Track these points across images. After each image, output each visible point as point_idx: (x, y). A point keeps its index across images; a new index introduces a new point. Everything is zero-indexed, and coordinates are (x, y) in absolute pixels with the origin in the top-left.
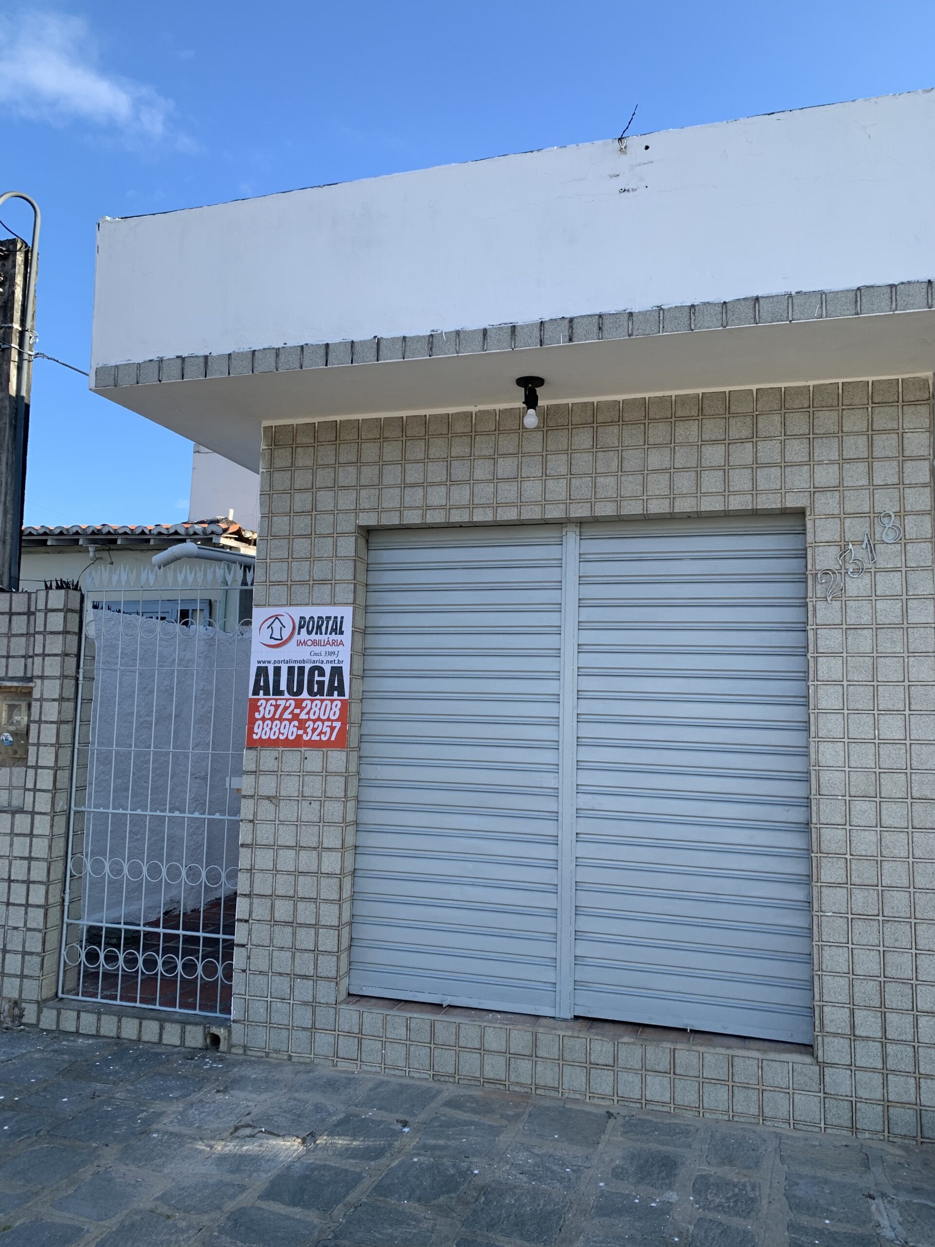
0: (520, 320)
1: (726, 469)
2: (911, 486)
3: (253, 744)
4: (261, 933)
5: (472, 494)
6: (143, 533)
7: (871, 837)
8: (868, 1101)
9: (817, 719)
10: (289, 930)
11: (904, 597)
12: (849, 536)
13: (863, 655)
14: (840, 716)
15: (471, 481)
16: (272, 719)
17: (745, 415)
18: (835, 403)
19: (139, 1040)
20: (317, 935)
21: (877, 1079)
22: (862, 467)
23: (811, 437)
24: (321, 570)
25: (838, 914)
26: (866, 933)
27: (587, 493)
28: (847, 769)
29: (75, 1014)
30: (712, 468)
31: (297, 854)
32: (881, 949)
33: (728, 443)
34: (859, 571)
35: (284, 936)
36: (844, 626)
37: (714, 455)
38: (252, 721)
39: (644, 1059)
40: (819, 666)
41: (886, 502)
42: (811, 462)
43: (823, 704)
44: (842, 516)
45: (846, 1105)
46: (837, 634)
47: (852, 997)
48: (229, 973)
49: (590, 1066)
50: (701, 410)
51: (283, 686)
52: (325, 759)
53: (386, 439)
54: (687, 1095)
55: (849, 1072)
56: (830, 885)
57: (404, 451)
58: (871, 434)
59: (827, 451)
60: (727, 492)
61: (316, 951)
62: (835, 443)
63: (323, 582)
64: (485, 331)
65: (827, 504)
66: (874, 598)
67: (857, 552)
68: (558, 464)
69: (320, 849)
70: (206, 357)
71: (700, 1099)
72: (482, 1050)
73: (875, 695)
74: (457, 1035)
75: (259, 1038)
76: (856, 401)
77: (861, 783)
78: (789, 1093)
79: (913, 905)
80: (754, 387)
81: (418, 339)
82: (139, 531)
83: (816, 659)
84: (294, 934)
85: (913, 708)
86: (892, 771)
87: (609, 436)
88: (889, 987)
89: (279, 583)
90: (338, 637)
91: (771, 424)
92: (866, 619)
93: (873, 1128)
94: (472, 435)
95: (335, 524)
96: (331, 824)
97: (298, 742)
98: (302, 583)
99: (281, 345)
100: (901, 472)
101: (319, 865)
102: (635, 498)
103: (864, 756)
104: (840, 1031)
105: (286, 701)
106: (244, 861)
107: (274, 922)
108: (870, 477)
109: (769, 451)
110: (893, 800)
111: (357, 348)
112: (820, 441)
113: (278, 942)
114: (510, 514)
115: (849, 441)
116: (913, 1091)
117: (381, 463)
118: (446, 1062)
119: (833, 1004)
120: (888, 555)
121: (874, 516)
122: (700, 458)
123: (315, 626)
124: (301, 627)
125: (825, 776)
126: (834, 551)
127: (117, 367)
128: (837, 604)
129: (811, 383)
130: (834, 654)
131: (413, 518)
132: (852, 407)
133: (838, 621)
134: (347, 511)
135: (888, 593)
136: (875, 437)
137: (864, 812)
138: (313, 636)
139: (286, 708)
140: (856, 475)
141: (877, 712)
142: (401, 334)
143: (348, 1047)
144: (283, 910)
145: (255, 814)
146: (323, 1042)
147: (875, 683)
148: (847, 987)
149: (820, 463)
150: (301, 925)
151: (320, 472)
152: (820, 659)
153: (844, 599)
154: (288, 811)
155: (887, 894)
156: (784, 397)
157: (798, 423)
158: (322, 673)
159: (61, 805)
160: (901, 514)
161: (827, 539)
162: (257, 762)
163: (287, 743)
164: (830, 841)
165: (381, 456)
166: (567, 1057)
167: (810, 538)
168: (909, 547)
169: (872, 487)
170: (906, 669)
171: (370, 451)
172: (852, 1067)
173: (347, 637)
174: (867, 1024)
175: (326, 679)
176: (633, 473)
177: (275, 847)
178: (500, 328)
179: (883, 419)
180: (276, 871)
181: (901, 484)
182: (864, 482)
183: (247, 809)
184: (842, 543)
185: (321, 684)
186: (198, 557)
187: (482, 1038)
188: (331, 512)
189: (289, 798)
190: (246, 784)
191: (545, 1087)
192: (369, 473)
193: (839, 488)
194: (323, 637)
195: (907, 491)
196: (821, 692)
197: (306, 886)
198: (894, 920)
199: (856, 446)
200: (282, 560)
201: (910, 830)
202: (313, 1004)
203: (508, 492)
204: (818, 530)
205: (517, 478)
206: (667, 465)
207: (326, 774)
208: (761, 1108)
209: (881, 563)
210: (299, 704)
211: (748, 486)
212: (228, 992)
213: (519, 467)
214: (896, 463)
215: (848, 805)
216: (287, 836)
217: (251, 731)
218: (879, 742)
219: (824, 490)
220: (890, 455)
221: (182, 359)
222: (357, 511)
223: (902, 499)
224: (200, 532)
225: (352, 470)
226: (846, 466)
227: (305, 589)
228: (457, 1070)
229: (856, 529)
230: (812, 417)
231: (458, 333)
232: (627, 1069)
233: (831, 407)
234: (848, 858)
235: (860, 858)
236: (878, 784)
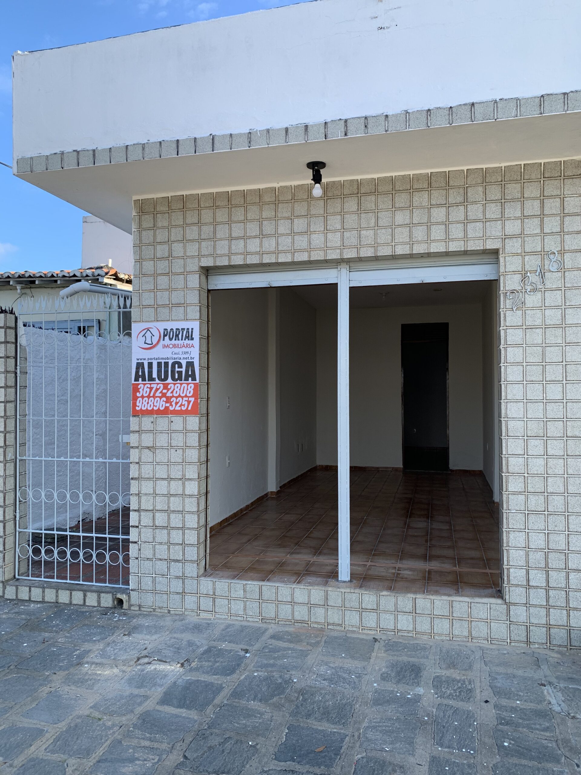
0: (310, 121)
1: (447, 224)
2: (569, 233)
3: (136, 414)
4: (147, 534)
5: (277, 244)
6: (53, 276)
7: (541, 462)
8: (537, 625)
9: (506, 387)
10: (165, 531)
11: (563, 307)
12: (527, 268)
13: (536, 345)
14: (521, 386)
15: (276, 235)
16: (149, 397)
17: (459, 187)
18: (519, 178)
19: (70, 603)
20: (184, 534)
21: (543, 612)
22: (537, 221)
23: (503, 202)
24: (176, 297)
25: (519, 511)
26: (537, 523)
27: (354, 241)
28: (525, 419)
29: (28, 589)
30: (438, 223)
31: (169, 483)
32: (546, 532)
33: (448, 206)
34: (535, 290)
35: (162, 536)
36: (524, 327)
37: (439, 214)
38: (135, 398)
39: (396, 605)
40: (508, 354)
41: (552, 244)
42: (503, 218)
43: (510, 378)
44: (523, 254)
45: (524, 628)
46: (520, 332)
47: (527, 562)
48: (127, 559)
49: (362, 610)
50: (430, 184)
51: (155, 375)
52: (185, 422)
53: (218, 207)
54: (424, 625)
55: (525, 608)
56: (514, 493)
57: (230, 215)
58: (542, 198)
59: (512, 211)
60: (448, 239)
61: (183, 544)
62: (519, 205)
63: (178, 305)
64: (287, 130)
65: (513, 246)
66: (543, 308)
67: (534, 278)
68: (335, 222)
69: (183, 479)
70: (94, 151)
71: (432, 628)
72: (293, 603)
73: (544, 371)
74: (277, 593)
75: (149, 600)
76: (533, 176)
77: (534, 428)
78: (487, 622)
79: (567, 504)
80: (465, 168)
81: (240, 135)
82: (50, 275)
83: (505, 349)
84: (169, 534)
85: (568, 379)
86: (554, 420)
87: (369, 202)
88: (551, 555)
89: (149, 306)
90: (190, 342)
91: (476, 193)
92: (538, 322)
93: (540, 641)
94: (276, 203)
95: (185, 266)
96: (190, 463)
97: (165, 412)
98: (164, 306)
99: (145, 141)
100: (562, 223)
101: (184, 490)
102: (387, 244)
103: (536, 411)
104: (520, 583)
105: (157, 384)
106: (134, 489)
107: (155, 527)
108: (542, 229)
109: (475, 211)
110: (554, 438)
111: (199, 142)
112: (508, 204)
113: (158, 539)
114: (303, 257)
115: (528, 204)
116: (565, 618)
117: (215, 223)
118: (270, 611)
119: (516, 567)
120: (553, 280)
121: (544, 254)
122: (430, 217)
123: (175, 335)
124: (165, 336)
125: (511, 424)
126: (518, 277)
127: (32, 158)
128: (519, 313)
129: (503, 165)
130: (517, 345)
131: (238, 260)
132: (530, 181)
133: (520, 324)
134: (193, 257)
135: (552, 305)
136: (545, 201)
137: (536, 446)
138: (173, 342)
139: (157, 390)
140: (532, 226)
141: (544, 382)
142: (229, 132)
143: (206, 604)
144: (160, 519)
145: (140, 458)
146: (190, 601)
147: (544, 364)
148: (524, 556)
149: (509, 219)
150: (173, 528)
151: (173, 230)
152: (508, 349)
153: (524, 309)
154: (161, 456)
155: (550, 498)
156: (485, 174)
157: (494, 193)
158: (180, 366)
159: (10, 456)
160: (562, 252)
161: (513, 269)
162: (140, 425)
163: (159, 412)
164: (514, 465)
165: (214, 218)
166: (347, 605)
167: (502, 269)
168: (567, 274)
169: (543, 234)
170: (564, 354)
171: (207, 216)
172: (527, 605)
173: (196, 342)
174: (537, 578)
175: (183, 370)
176: (385, 227)
177: (155, 479)
178: (297, 127)
179: (551, 188)
180: (155, 494)
181: (562, 232)
182: (538, 231)
183: (134, 455)
184: (523, 272)
185: (180, 373)
186: (90, 291)
187: (292, 595)
188: (182, 258)
189: (162, 448)
190: (133, 439)
191: (333, 624)
192: (207, 230)
193: (521, 235)
194: (180, 342)
195: (566, 236)
196: (509, 370)
197: (175, 504)
198: (555, 513)
199: (533, 207)
200: (150, 291)
201: (565, 457)
202: (183, 578)
203: (301, 242)
204: (508, 264)
205: (307, 232)
206: (407, 221)
207: (186, 431)
208: (470, 632)
209: (549, 285)
210: (166, 387)
211: (461, 235)
212: (127, 572)
213: (309, 225)
214: (559, 218)
215: (526, 442)
216: (161, 472)
217: (135, 405)
218: (546, 402)
219: (512, 237)
220: (555, 213)
221: (78, 152)
222: (200, 256)
223: (563, 242)
224: (90, 274)
225: (195, 228)
226: (526, 220)
227: (166, 310)
228: (277, 616)
229: (532, 262)
230: (503, 188)
231: (268, 131)
232: (386, 612)
233: (516, 181)
234: (526, 476)
235: (534, 475)
236: (546, 428)
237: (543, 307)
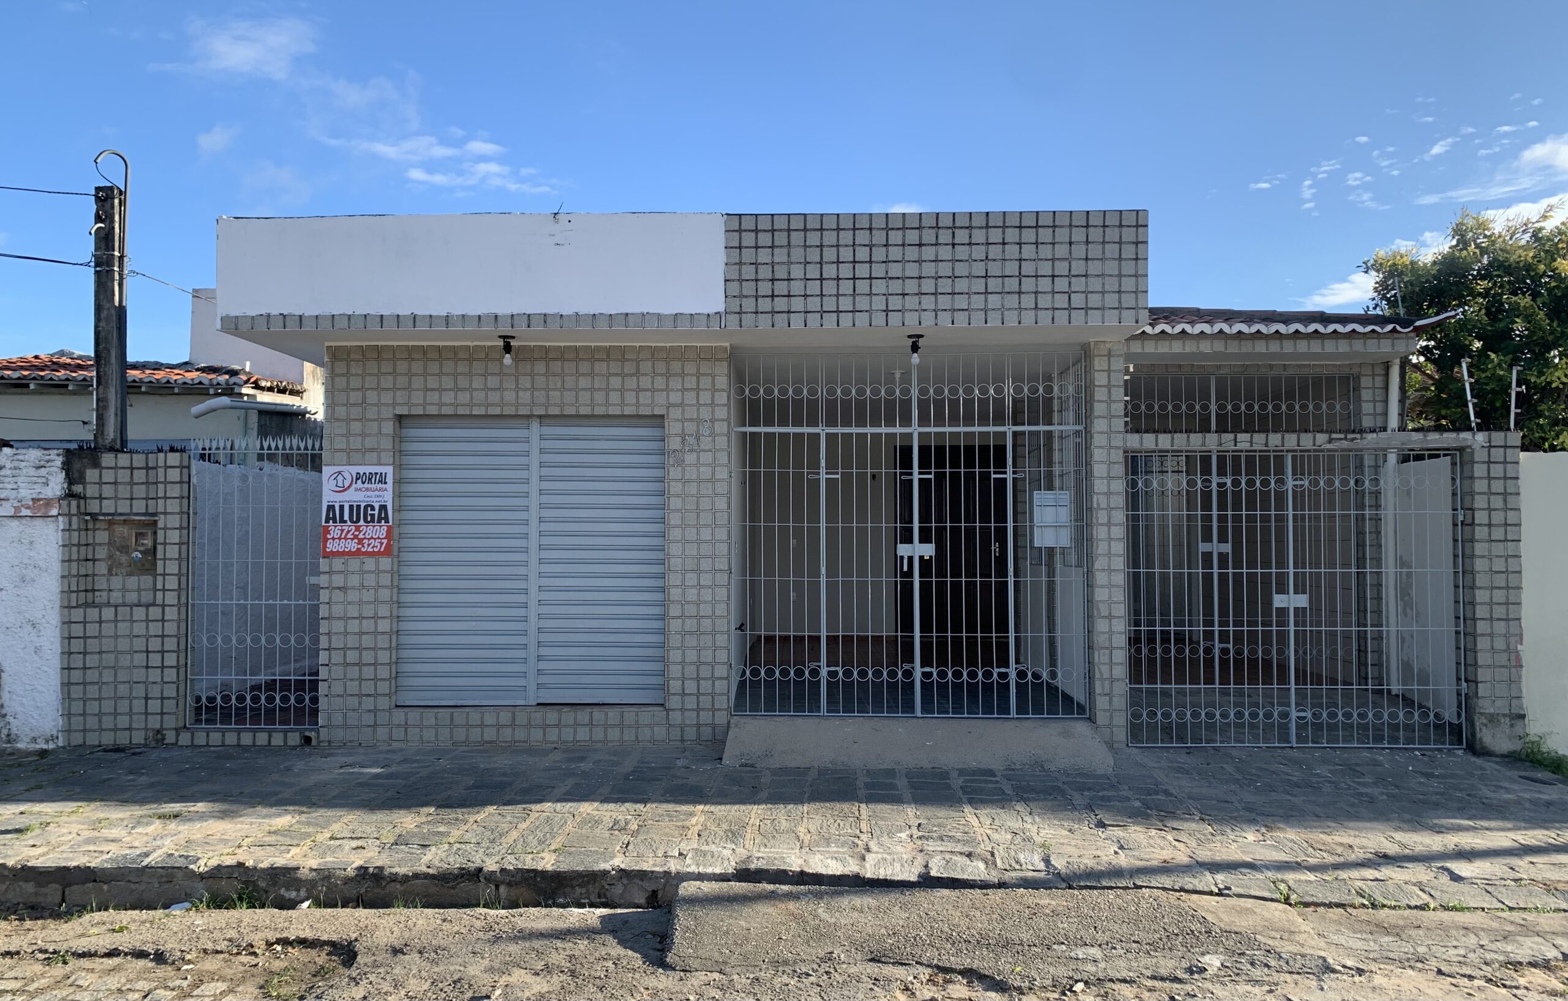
0: (500, 312)
1: (622, 390)
2: (718, 405)
3: (326, 555)
4: (338, 672)
5: (472, 398)
6: (168, 382)
7: (695, 591)
8: (689, 726)
9: (669, 531)
10: (357, 668)
11: (713, 465)
12: (686, 432)
13: (692, 496)
14: (680, 529)
15: (470, 389)
16: (340, 538)
17: (632, 360)
18: (681, 357)
19: (254, 745)
20: (376, 670)
21: (694, 714)
22: (694, 394)
23: (668, 375)
24: (370, 442)
25: (677, 633)
26: (691, 641)
27: (543, 400)
28: (683, 557)
29: (205, 734)
30: (615, 390)
31: (361, 622)
32: (698, 649)
33: (623, 375)
34: (690, 451)
35: (354, 672)
36: (683, 481)
37: (616, 382)
38: (326, 540)
39: (575, 719)
40: (670, 502)
41: (705, 414)
42: (667, 390)
43: (672, 522)
44: (683, 420)
45: (679, 729)
46: (680, 484)
47: (683, 674)
48: (315, 700)
49: (545, 727)
50: (608, 356)
51: (346, 517)
52: (377, 563)
53: (413, 359)
54: (599, 735)
55: (681, 713)
56: (674, 618)
57: (425, 368)
58: (698, 375)
59: (675, 384)
60: (623, 404)
61: (375, 679)
62: (680, 379)
63: (372, 450)
64: (479, 317)
65: (675, 413)
67: (691, 440)
68: (525, 381)
69: (376, 618)
70: (301, 316)
71: (606, 736)
72: (482, 726)
73: (698, 518)
74: (467, 718)
75: (339, 735)
76: (691, 357)
77: (690, 564)
78: (651, 726)
79: (714, 625)
80: (638, 345)
81: (439, 317)
82: (165, 380)
83: (669, 498)
84: (360, 670)
85: (716, 524)
86: (706, 557)
87: (556, 366)
88: (701, 668)
89: (341, 450)
90: (383, 486)
91: (646, 367)
92: (694, 476)
93: (692, 739)
94: (471, 360)
95: (379, 412)
96: (382, 602)
97: (358, 552)
98: (357, 450)
99: (351, 313)
100: (713, 398)
101: (376, 627)
102: (572, 405)
103: (691, 549)
104: (677, 693)
105: (349, 526)
106: (324, 627)
107: (346, 664)
108: (698, 400)
109: (646, 382)
110: (706, 572)
111: (401, 319)
112: (672, 378)
113: (349, 676)
114: (497, 411)
115: (687, 379)
116: (711, 718)
117: (410, 374)
118: (460, 735)
119: (674, 679)
120: (706, 442)
121: (699, 421)
122: (608, 384)
123: (369, 478)
124: (357, 479)
125: (672, 561)
126: (679, 439)
127: (237, 317)
128: (680, 469)
129: (668, 345)
130: (678, 496)
131: (433, 410)
132: (688, 360)
133: (680, 478)
134: (387, 405)
135: (705, 463)
136: (700, 378)
137: (691, 579)
138: (366, 485)
139: (348, 532)
140: (690, 398)
141: (698, 527)
142: (428, 313)
143: (398, 734)
144: (352, 656)
145: (330, 598)
146: (382, 733)
147: (698, 511)
148: (681, 670)
149: (672, 390)
150: (365, 665)
151: (367, 378)
152: (671, 498)
153: (683, 466)
154: (353, 596)
155: (701, 621)
156: (654, 351)
157: (661, 367)
158: (373, 509)
159: (183, 600)
160: (713, 420)
161: (675, 432)
162: (330, 566)
163: (350, 553)
164: (674, 595)
165: (410, 369)
166: (533, 723)
167: (667, 432)
168: (716, 438)
169: (699, 405)
170: (713, 503)
171: (402, 366)
172: (683, 710)
173: (390, 485)
174: (690, 687)
175: (376, 512)
176: (570, 390)
177: (346, 618)
178: (488, 316)
179: (705, 368)
180: (346, 633)
181: (713, 404)
182: (695, 402)
183: (324, 596)
184: (683, 435)
185: (373, 516)
187: (482, 718)
188: (376, 405)
189: (353, 588)
190: (323, 580)
191: (520, 741)
192: (402, 381)
193: (681, 405)
194: (373, 486)
195: (716, 408)
196: (671, 516)
197: (367, 641)
198: (705, 633)
199: (690, 382)
200: (342, 436)
201: (713, 587)
202: (375, 711)
203: (494, 397)
204: (671, 428)
205: (500, 389)
206: (589, 386)
207: (378, 572)
208: (637, 737)
209: (702, 447)
210: (358, 529)
211: (634, 401)
212: (315, 713)
213: (501, 382)
214: (710, 393)
215: (683, 575)
216: (353, 611)
217: (325, 547)
218: (699, 542)
219: (675, 405)
220: (708, 388)
221: (285, 316)
222: (394, 404)
223: (713, 412)
224: (223, 383)
225: (390, 378)
226: (686, 393)
227: (360, 455)
228: (467, 738)
229: (690, 427)
230: (668, 363)
231: (463, 316)
232: (566, 726)
233: (679, 360)
234: (683, 604)
235: (688, 603)
236: (698, 563)
237: (698, 465)
